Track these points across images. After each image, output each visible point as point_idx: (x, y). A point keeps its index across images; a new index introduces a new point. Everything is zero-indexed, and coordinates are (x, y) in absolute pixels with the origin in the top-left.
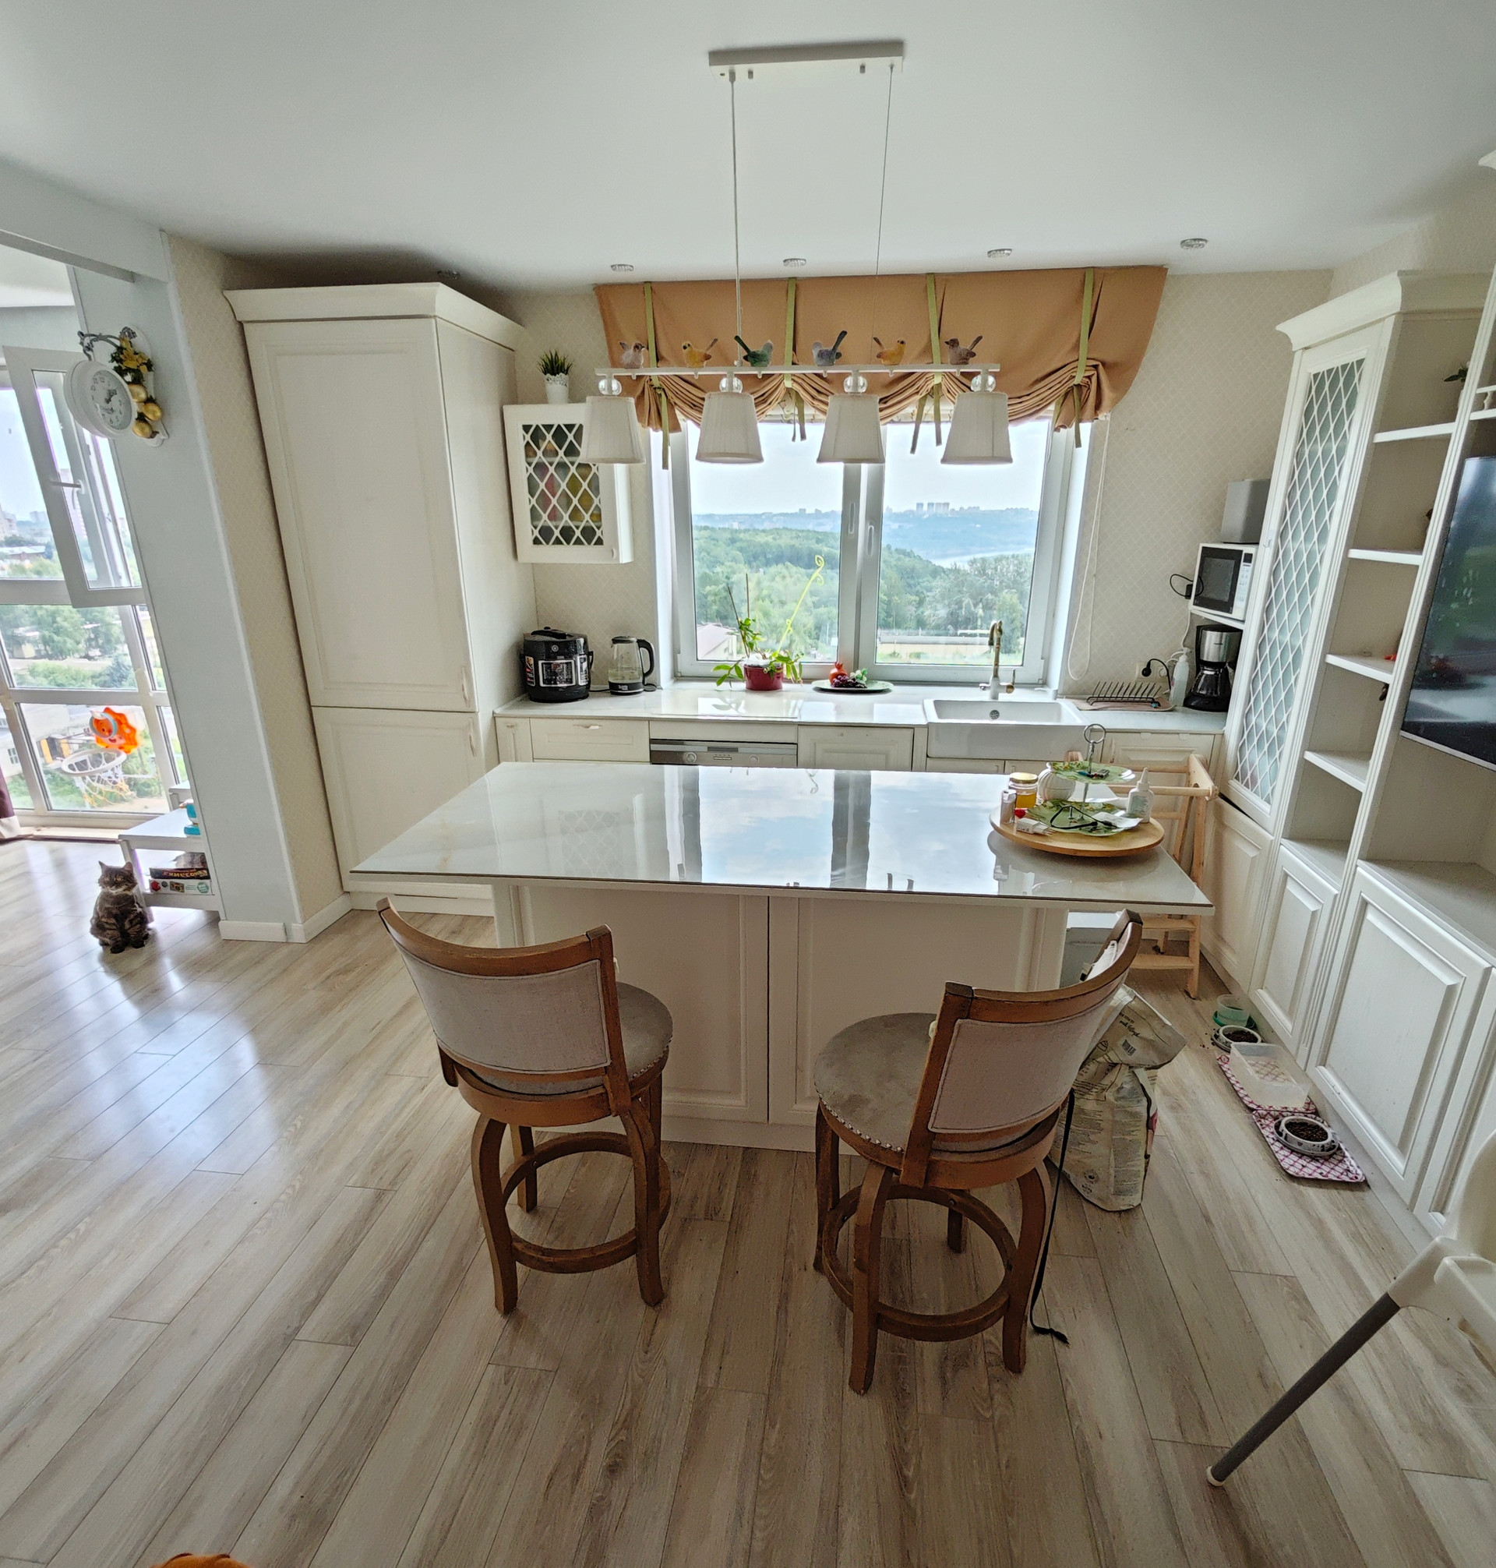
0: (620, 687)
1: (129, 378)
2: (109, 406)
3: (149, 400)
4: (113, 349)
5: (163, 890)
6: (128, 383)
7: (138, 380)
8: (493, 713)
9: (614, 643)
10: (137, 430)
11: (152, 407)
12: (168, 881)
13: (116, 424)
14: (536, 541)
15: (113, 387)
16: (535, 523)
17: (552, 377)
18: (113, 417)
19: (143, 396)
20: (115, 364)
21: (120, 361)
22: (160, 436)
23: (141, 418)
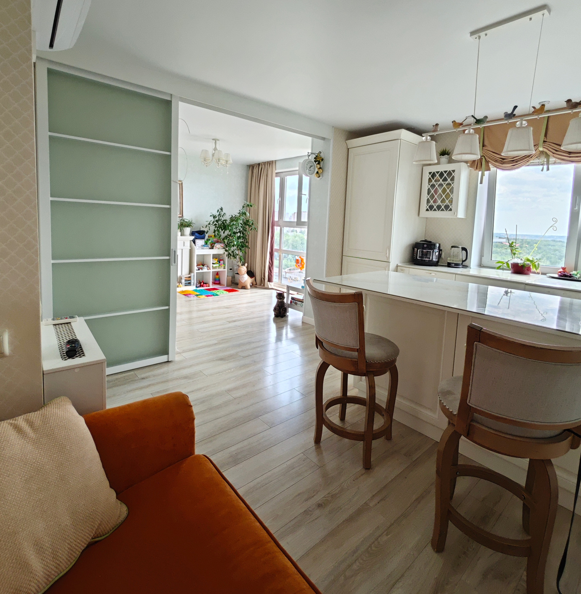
0: (451, 264)
1: (317, 163)
2: (310, 169)
3: (320, 168)
4: (315, 156)
5: (293, 304)
6: (316, 164)
7: (319, 164)
8: (397, 265)
9: (452, 248)
10: (316, 176)
11: (320, 170)
12: (294, 301)
13: (310, 173)
14: (427, 210)
15: (312, 165)
16: (428, 204)
17: (442, 156)
18: (310, 172)
19: (319, 167)
20: (315, 160)
21: (316, 159)
22: (321, 177)
23: (317, 172)
